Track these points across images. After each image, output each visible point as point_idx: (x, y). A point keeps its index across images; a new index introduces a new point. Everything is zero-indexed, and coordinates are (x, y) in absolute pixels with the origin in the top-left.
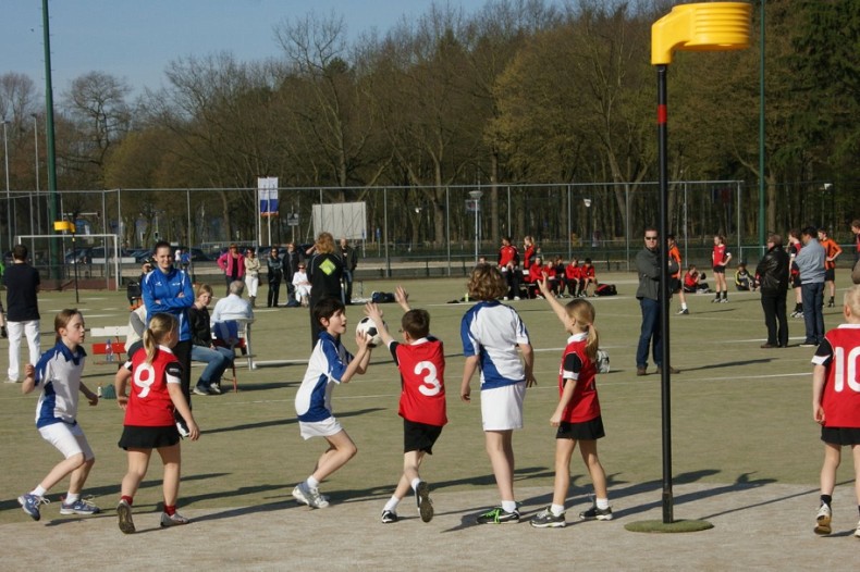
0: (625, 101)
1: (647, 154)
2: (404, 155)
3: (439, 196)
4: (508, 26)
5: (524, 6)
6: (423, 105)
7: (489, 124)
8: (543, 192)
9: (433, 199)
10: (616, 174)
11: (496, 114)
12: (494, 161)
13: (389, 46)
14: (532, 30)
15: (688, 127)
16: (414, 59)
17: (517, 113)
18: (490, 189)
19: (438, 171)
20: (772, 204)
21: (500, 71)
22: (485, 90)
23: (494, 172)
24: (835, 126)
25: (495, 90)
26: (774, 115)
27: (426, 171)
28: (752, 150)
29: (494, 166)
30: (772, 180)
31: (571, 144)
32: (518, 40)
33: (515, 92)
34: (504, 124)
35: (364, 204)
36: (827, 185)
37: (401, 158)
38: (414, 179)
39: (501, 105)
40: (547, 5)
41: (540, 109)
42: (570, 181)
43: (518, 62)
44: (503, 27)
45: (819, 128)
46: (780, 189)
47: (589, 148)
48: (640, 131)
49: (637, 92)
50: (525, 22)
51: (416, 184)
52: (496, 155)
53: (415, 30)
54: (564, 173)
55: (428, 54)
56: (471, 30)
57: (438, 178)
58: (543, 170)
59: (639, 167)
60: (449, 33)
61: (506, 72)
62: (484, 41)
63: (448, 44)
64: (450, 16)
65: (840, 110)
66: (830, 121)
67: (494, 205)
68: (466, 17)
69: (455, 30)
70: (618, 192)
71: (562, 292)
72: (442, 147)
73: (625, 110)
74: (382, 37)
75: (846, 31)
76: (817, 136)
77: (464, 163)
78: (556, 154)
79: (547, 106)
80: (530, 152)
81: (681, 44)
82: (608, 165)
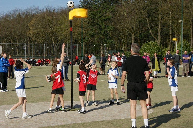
0: (55, 28)
1: (59, 39)
2: (10, 37)
3: (17, 46)
4: (31, 13)
5: (35, 9)
6: (14, 27)
7: (28, 32)
8: (39, 45)
9: (16, 46)
10: (53, 42)
11: (29, 30)
12: (29, 39)
13: (7, 15)
14: (36, 13)
15: (68, 34)
16: (12, 18)
17: (34, 30)
18: (28, 44)
19: (17, 41)
20: (84, 49)
21: (30, 21)
22: (27, 25)
23: (29, 41)
24: (95, 34)
25: (29, 25)
26: (84, 32)
27: (15, 41)
28: (80, 38)
29: (29, 40)
30: (84, 44)
31: (44, 36)
32: (34, 15)
33: (33, 26)
34: (31, 32)
35: (1, 47)
36: (94, 45)
37: (9, 38)
38: (12, 42)
39: (30, 28)
40: (39, 9)
41: (38, 29)
42: (44, 43)
43: (34, 20)
44: (30, 13)
45: (93, 34)
46: (85, 46)
47: (48, 37)
48: (58, 34)
49: (58, 27)
50: (35, 12)
51: (12, 43)
52: (29, 38)
53: (12, 12)
54: (43, 42)
55: (15, 17)
56: (24, 13)
57: (17, 42)
58: (39, 41)
59: (58, 41)
60: (19, 13)
61: (31, 22)
62: (26, 15)
63: (19, 16)
64: (19, 10)
65: (96, 31)
66: (95, 33)
67: (29, 48)
68: (23, 10)
69: (21, 13)
70: (54, 46)
71: (44, 65)
72: (18, 36)
73: (55, 30)
74: (5, 14)
75: (97, 17)
76: (92, 36)
77: (23, 39)
78: (41, 38)
79: (40, 29)
80: (36, 38)
81: (75, 16)
82: (52, 41)
